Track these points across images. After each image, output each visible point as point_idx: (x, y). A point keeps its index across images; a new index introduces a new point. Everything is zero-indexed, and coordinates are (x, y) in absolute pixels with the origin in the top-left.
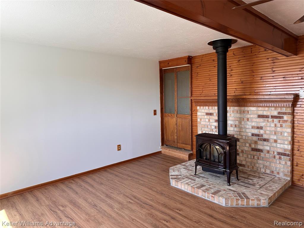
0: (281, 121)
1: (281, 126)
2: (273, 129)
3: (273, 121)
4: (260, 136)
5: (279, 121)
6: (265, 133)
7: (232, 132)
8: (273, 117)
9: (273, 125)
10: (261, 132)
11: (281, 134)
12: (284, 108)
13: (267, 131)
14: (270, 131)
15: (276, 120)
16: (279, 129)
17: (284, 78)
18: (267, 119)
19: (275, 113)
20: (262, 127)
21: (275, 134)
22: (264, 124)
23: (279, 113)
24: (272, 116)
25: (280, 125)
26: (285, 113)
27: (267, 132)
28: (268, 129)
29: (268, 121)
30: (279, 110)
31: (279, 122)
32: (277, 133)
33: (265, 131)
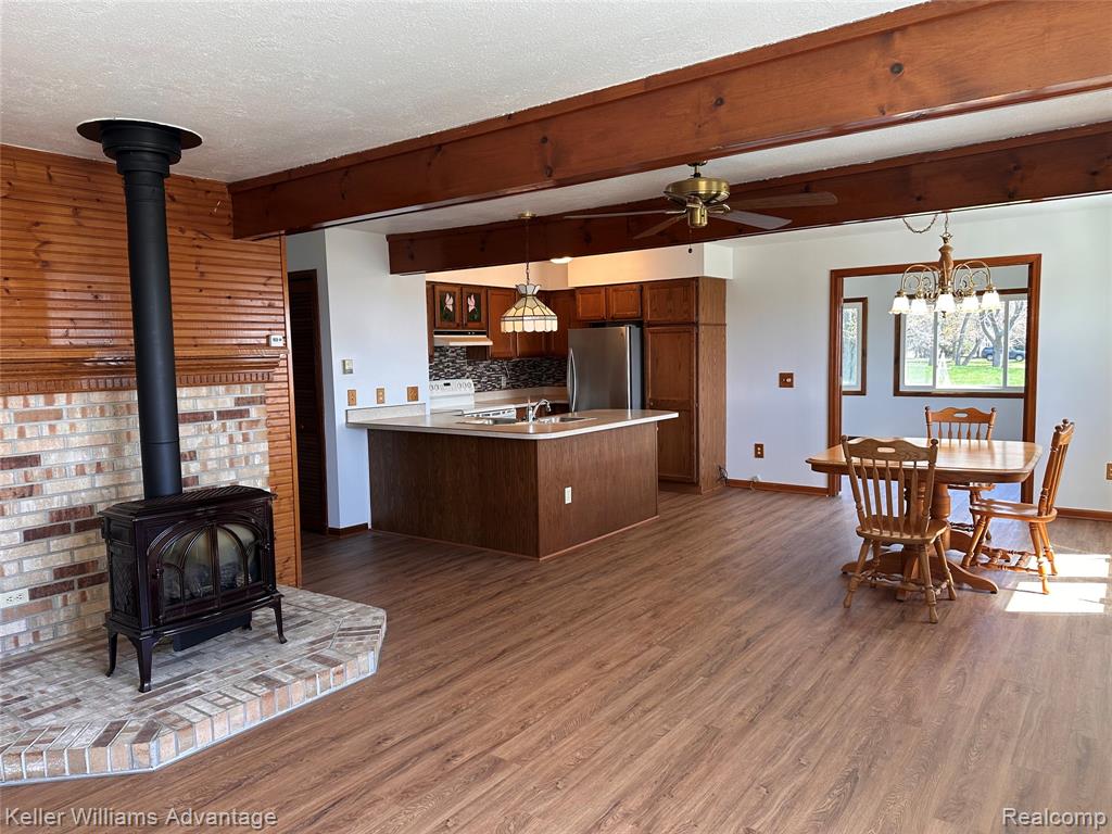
0: (244, 425)
1: (246, 439)
2: (226, 451)
3: (224, 425)
4: (190, 482)
5: (240, 423)
6: (205, 469)
7: (83, 494)
8: (225, 415)
9: (224, 440)
10: (192, 470)
11: (247, 464)
12: (249, 387)
13: (209, 463)
14: (219, 460)
15: (231, 424)
16: (240, 449)
17: (229, 298)
18: (205, 424)
19: (228, 404)
20: (195, 452)
21: (232, 465)
22: (200, 440)
23: (238, 401)
24: (219, 413)
25: (243, 434)
26: (251, 401)
27: (211, 465)
28: (213, 453)
29: (210, 429)
30: (238, 391)
31: (240, 429)
32: (236, 460)
33: (204, 465)
